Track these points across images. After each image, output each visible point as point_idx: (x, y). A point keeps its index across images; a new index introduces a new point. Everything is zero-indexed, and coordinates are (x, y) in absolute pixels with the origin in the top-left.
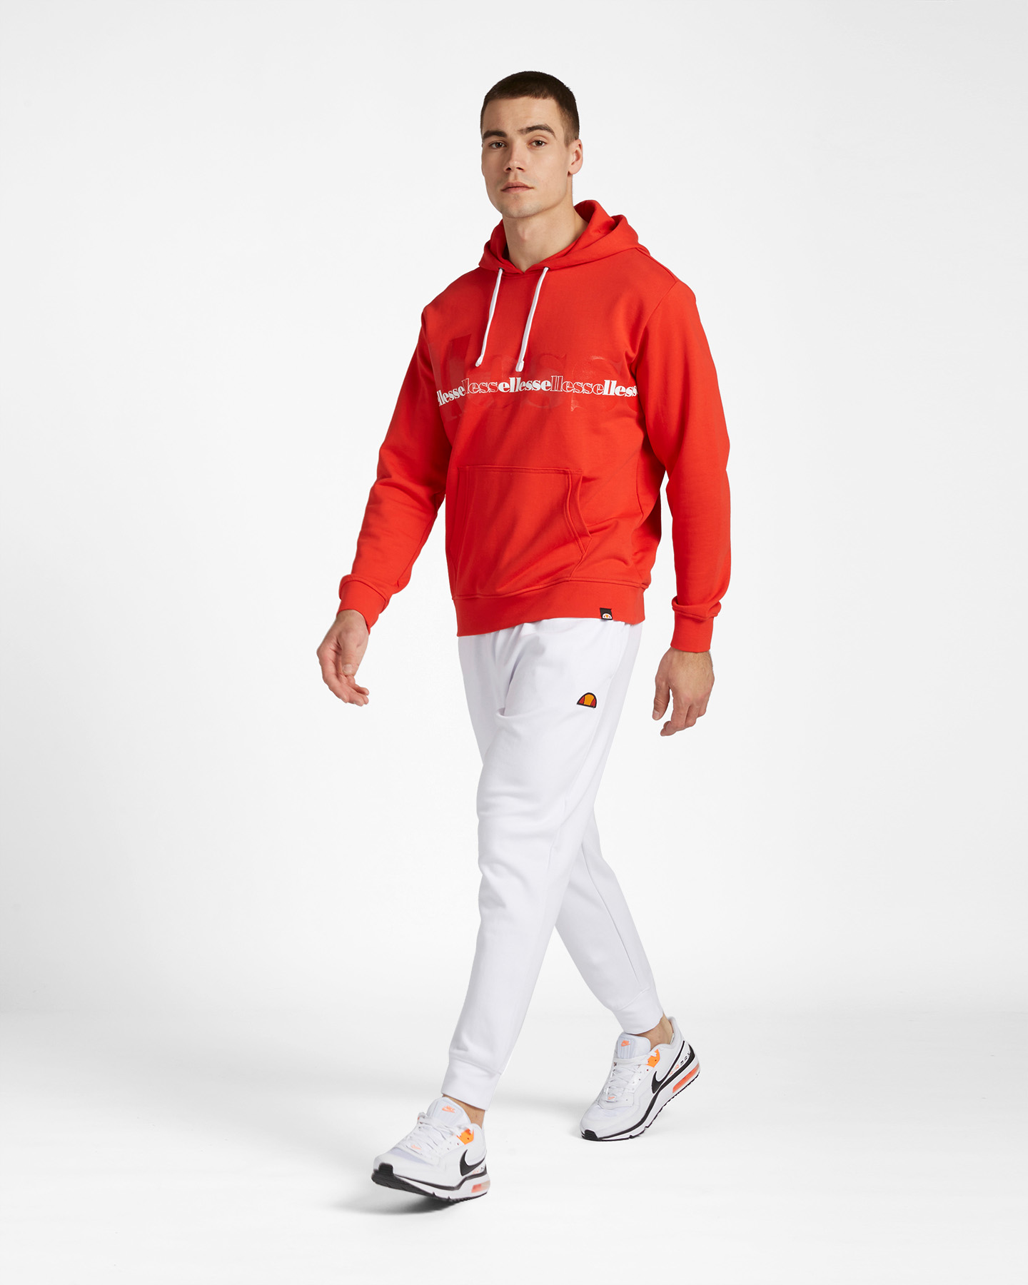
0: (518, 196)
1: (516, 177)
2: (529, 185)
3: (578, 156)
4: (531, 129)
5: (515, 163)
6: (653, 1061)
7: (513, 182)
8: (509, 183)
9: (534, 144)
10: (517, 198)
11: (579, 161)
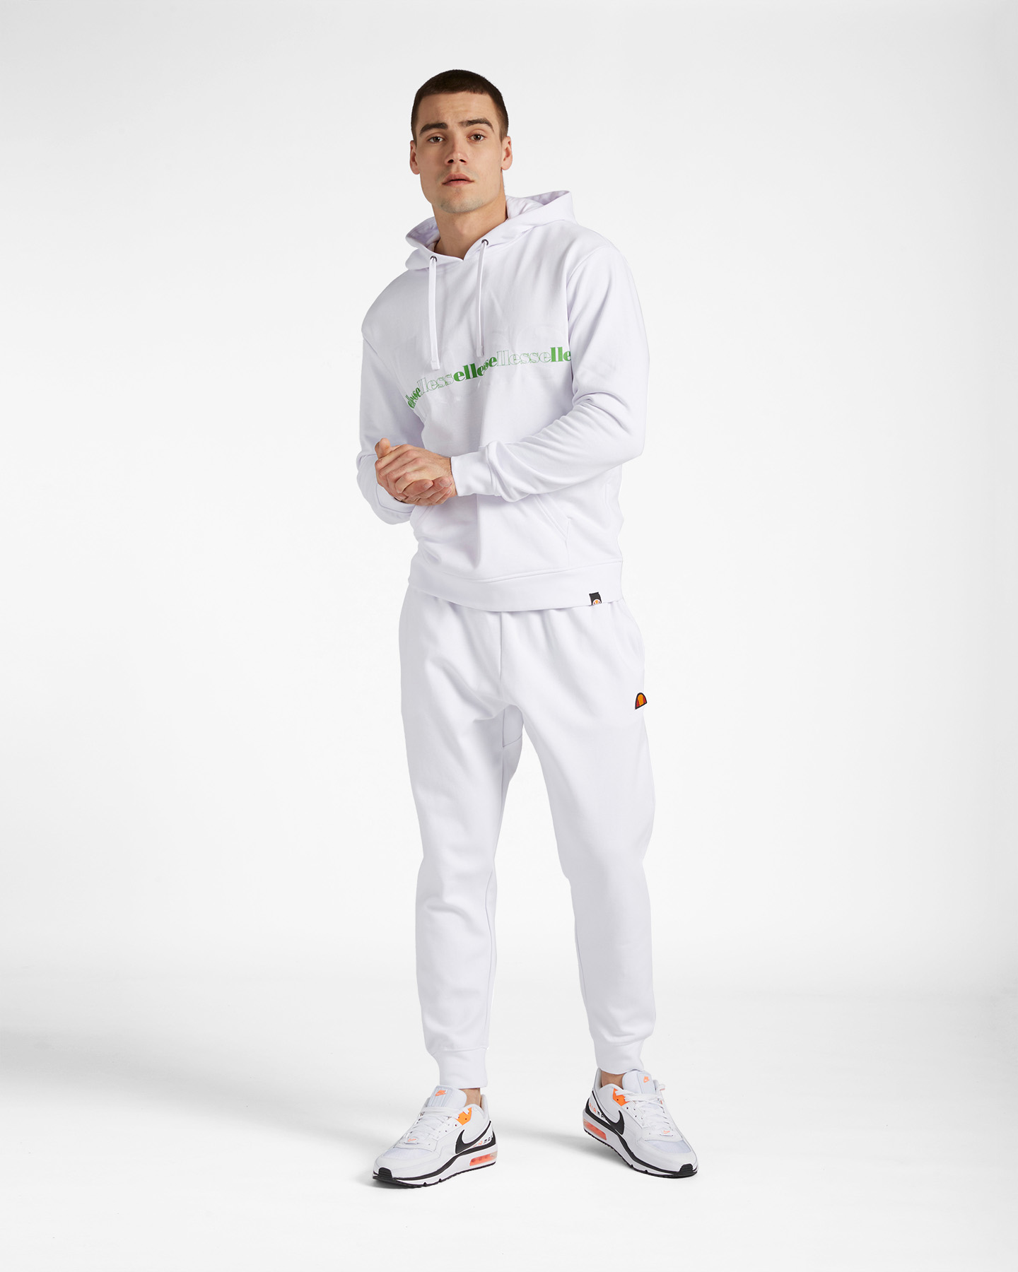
0: (460, 189)
1: (458, 170)
2: (471, 179)
3: (508, 154)
4: (471, 123)
5: (457, 156)
6: (464, 1118)
7: (456, 174)
8: (451, 176)
9: (472, 138)
10: (459, 193)
11: (509, 158)
